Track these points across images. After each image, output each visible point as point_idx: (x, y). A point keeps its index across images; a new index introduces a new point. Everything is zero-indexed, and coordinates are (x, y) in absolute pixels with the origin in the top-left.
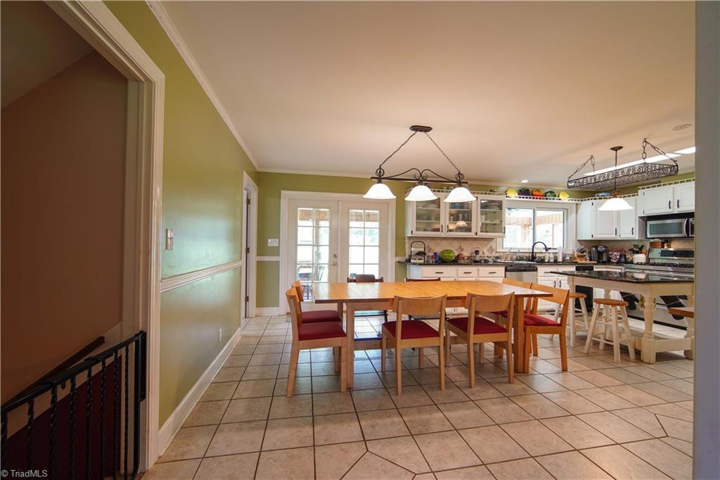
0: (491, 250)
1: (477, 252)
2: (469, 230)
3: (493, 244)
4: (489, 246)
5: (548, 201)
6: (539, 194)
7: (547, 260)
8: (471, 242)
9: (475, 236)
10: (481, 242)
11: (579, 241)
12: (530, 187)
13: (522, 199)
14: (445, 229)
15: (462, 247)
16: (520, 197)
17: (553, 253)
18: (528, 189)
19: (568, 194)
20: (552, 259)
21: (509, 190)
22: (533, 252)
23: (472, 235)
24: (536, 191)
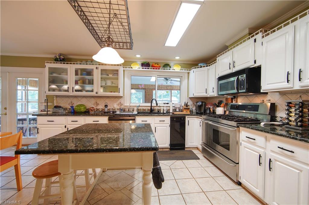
0: (121, 104)
1: (106, 106)
2: (92, 91)
3: (121, 100)
4: (119, 102)
5: (166, 70)
6: (157, 66)
7: (162, 112)
8: (105, 99)
9: (97, 95)
10: (112, 99)
11: (190, 98)
12: (151, 61)
13: (144, 69)
14: (71, 90)
15: (98, 102)
16: (143, 68)
17: (166, 106)
18: (148, 63)
19: (180, 66)
20: (165, 110)
21: (134, 63)
22: (151, 106)
23: (93, 94)
24: (156, 64)
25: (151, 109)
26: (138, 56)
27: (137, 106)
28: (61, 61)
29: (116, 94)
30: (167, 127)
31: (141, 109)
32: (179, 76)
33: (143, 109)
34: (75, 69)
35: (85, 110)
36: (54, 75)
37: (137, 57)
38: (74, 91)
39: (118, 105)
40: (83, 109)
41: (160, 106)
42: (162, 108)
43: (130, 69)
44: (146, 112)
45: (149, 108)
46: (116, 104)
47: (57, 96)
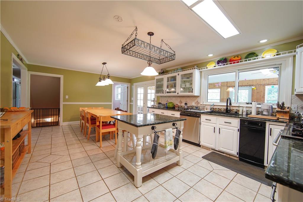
0: (198, 103)
1: (186, 104)
2: (175, 92)
3: (198, 99)
4: (196, 101)
6: (237, 59)
7: (240, 113)
8: (186, 98)
9: (178, 95)
10: (191, 98)
11: (296, 95)
12: (228, 56)
15: (182, 101)
16: (220, 65)
17: (246, 107)
18: (225, 58)
19: (276, 49)
20: (244, 112)
21: (210, 63)
22: (227, 106)
23: (176, 94)
24: (235, 57)
25: (227, 109)
26: (211, 55)
27: (211, 105)
28: (161, 74)
29: (190, 94)
30: (234, 130)
31: (216, 108)
32: (276, 65)
33: (218, 109)
34: (167, 77)
35: (172, 106)
36: (159, 83)
37: (209, 57)
38: (166, 92)
39: (196, 103)
40: (171, 106)
41: (240, 106)
42: (241, 109)
43: (206, 69)
44: (221, 111)
45: (225, 108)
46: (194, 103)
47: (161, 96)
